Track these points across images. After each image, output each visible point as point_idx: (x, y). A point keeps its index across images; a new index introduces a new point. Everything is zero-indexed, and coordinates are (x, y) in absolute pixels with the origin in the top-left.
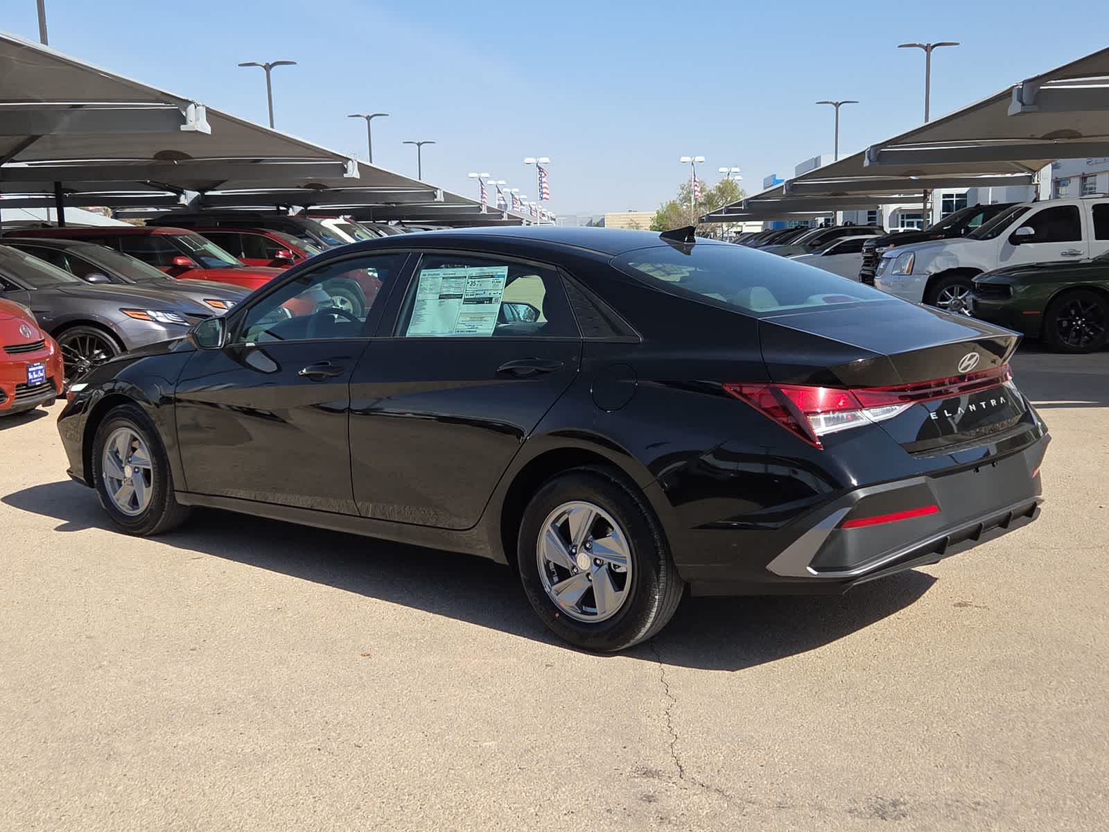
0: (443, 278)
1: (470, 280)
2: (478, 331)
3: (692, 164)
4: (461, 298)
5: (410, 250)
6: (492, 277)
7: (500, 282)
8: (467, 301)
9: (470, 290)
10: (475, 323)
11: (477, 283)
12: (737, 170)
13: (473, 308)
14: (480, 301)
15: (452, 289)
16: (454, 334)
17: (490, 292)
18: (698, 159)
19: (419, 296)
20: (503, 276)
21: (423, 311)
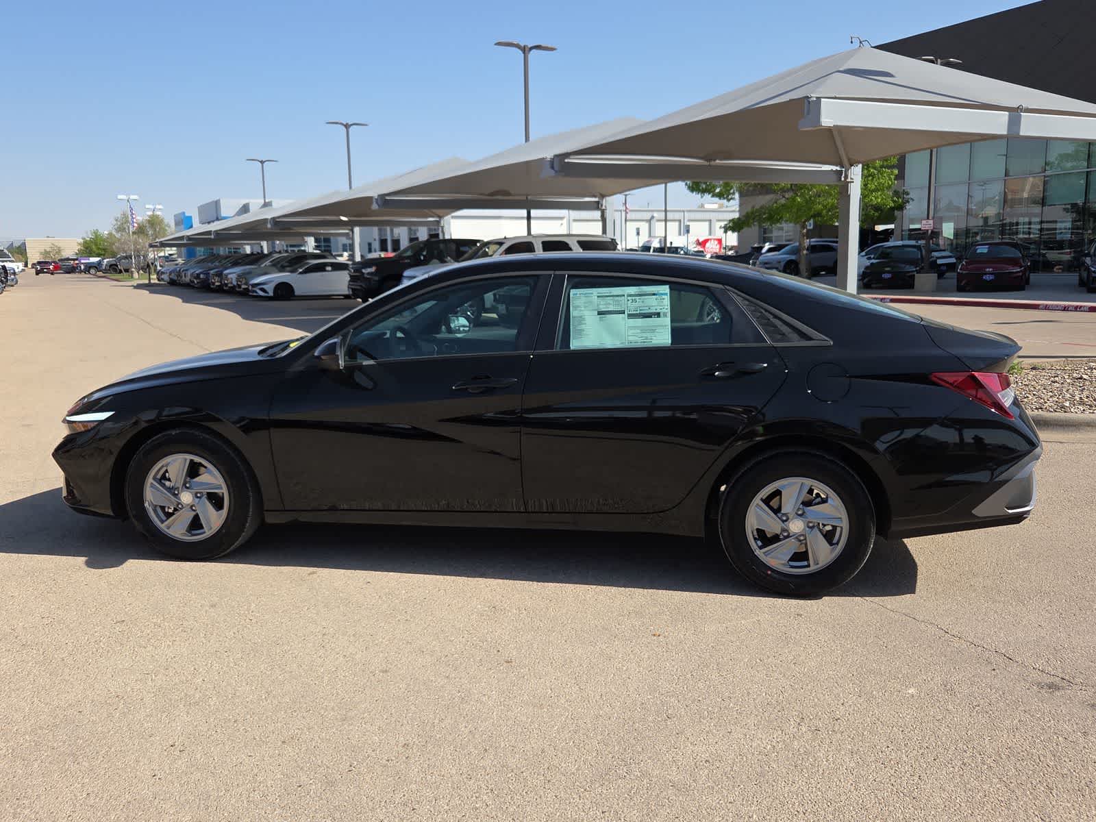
0: (598, 297)
1: (629, 298)
2: (654, 342)
3: (128, 201)
4: (624, 313)
5: (552, 272)
6: (654, 294)
7: (664, 299)
8: (631, 316)
9: (632, 307)
10: (648, 335)
11: (638, 300)
12: (160, 207)
13: (640, 322)
14: (649, 316)
15: (611, 306)
16: (626, 345)
17: (656, 307)
18: (133, 197)
19: (573, 313)
20: (666, 294)
21: (583, 326)
